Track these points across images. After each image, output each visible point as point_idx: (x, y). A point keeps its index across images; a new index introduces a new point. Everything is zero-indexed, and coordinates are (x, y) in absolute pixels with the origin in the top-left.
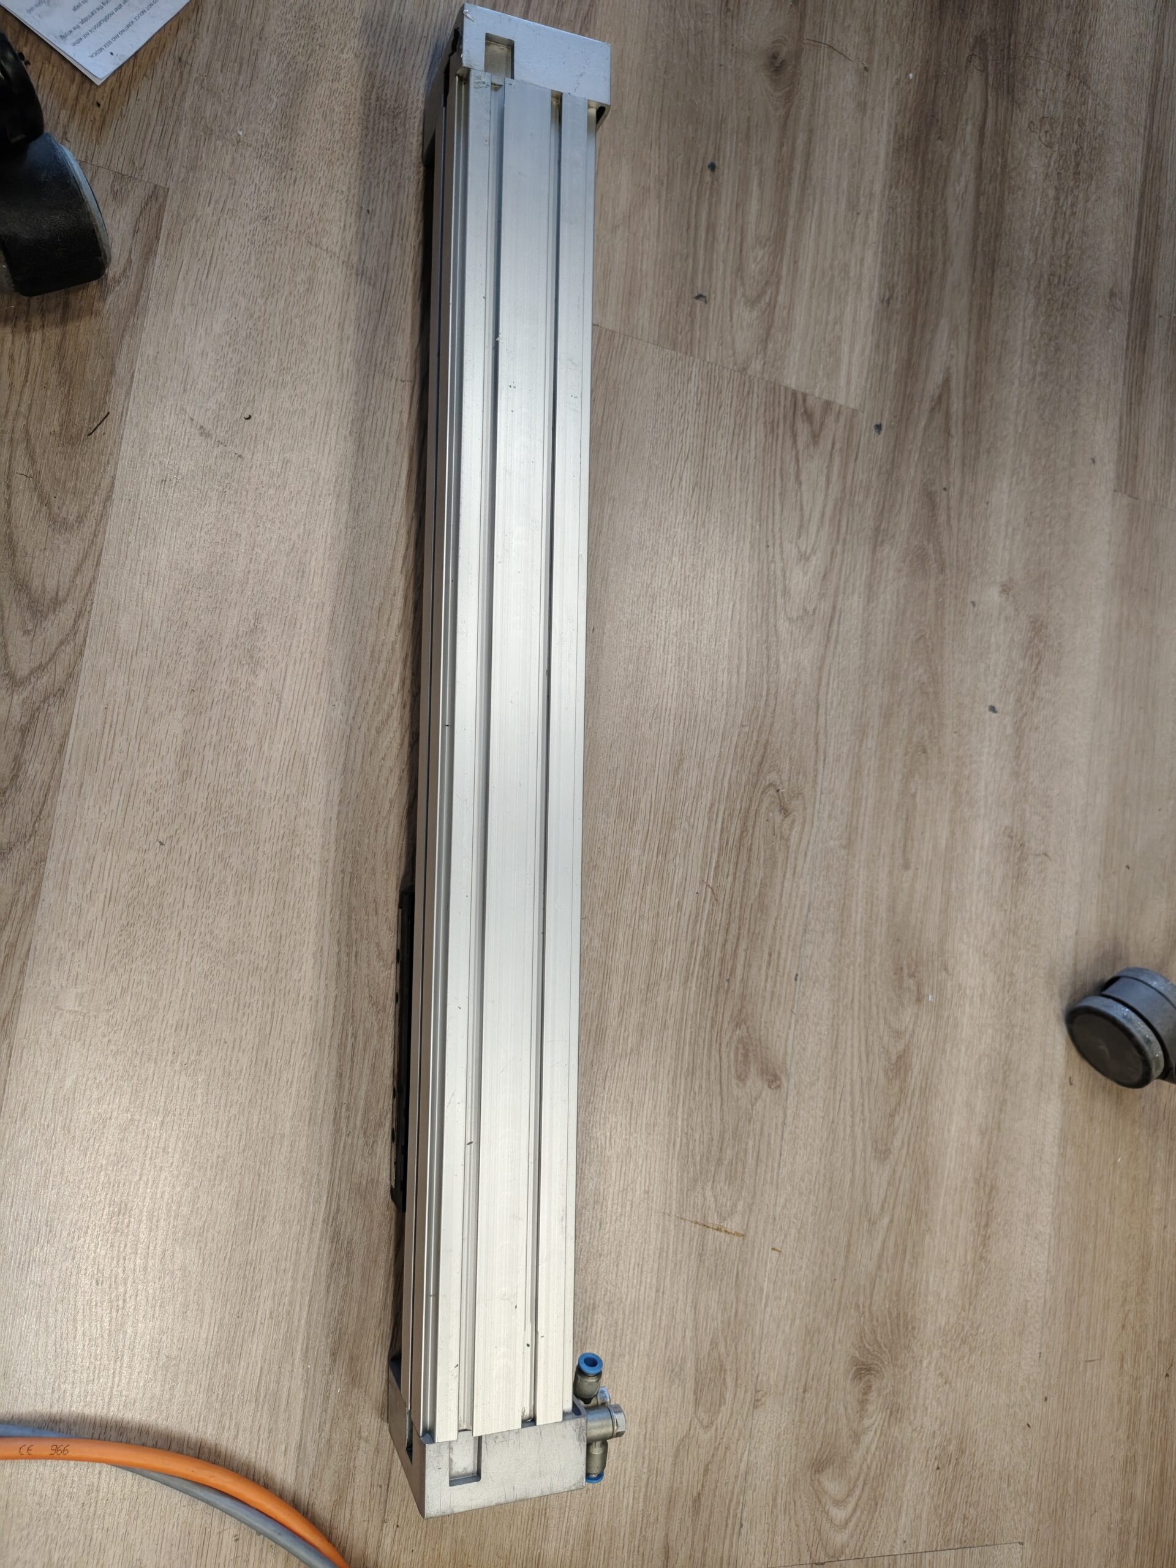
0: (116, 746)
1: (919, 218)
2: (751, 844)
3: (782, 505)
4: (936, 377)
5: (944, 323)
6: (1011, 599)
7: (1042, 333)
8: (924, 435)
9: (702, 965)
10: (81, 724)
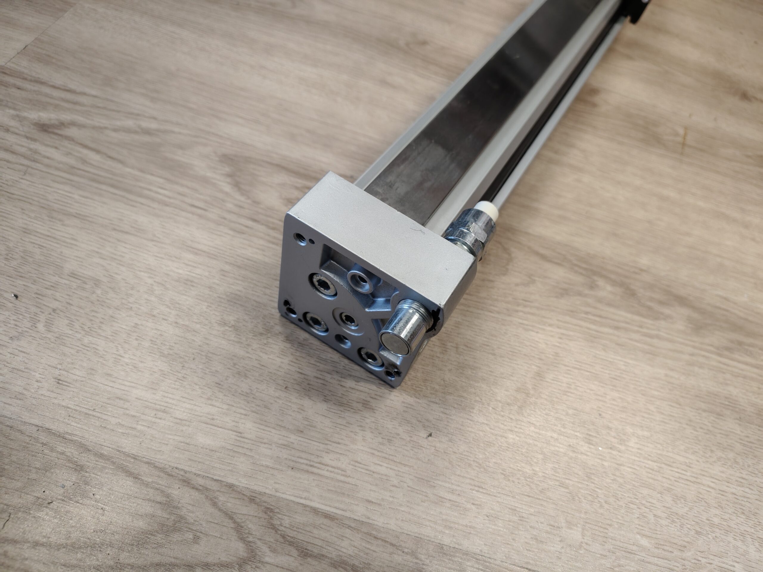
10: (305, 494)
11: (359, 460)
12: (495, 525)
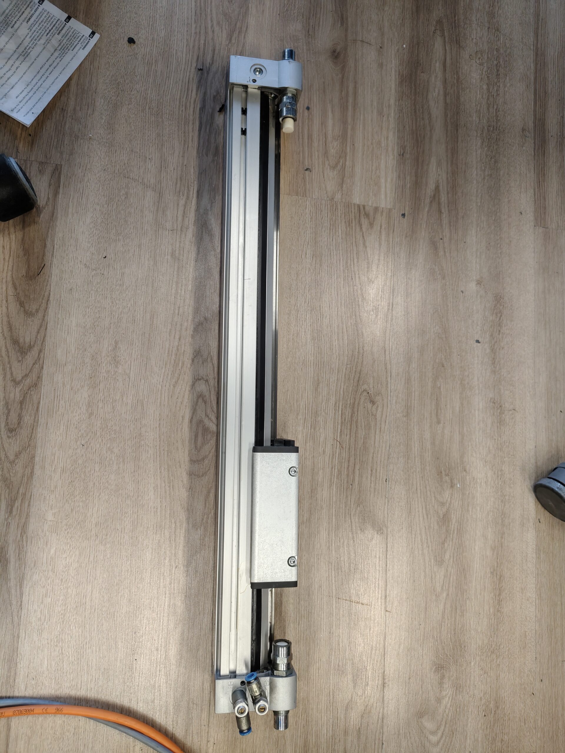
0: (60, 405)
1: (415, 112)
2: (357, 419)
3: (358, 258)
4: (432, 186)
5: (434, 161)
6: (482, 286)
7: (487, 156)
8: (428, 215)
9: (337, 478)
10: (45, 397)
11: (64, 416)
12: (48, 479)
